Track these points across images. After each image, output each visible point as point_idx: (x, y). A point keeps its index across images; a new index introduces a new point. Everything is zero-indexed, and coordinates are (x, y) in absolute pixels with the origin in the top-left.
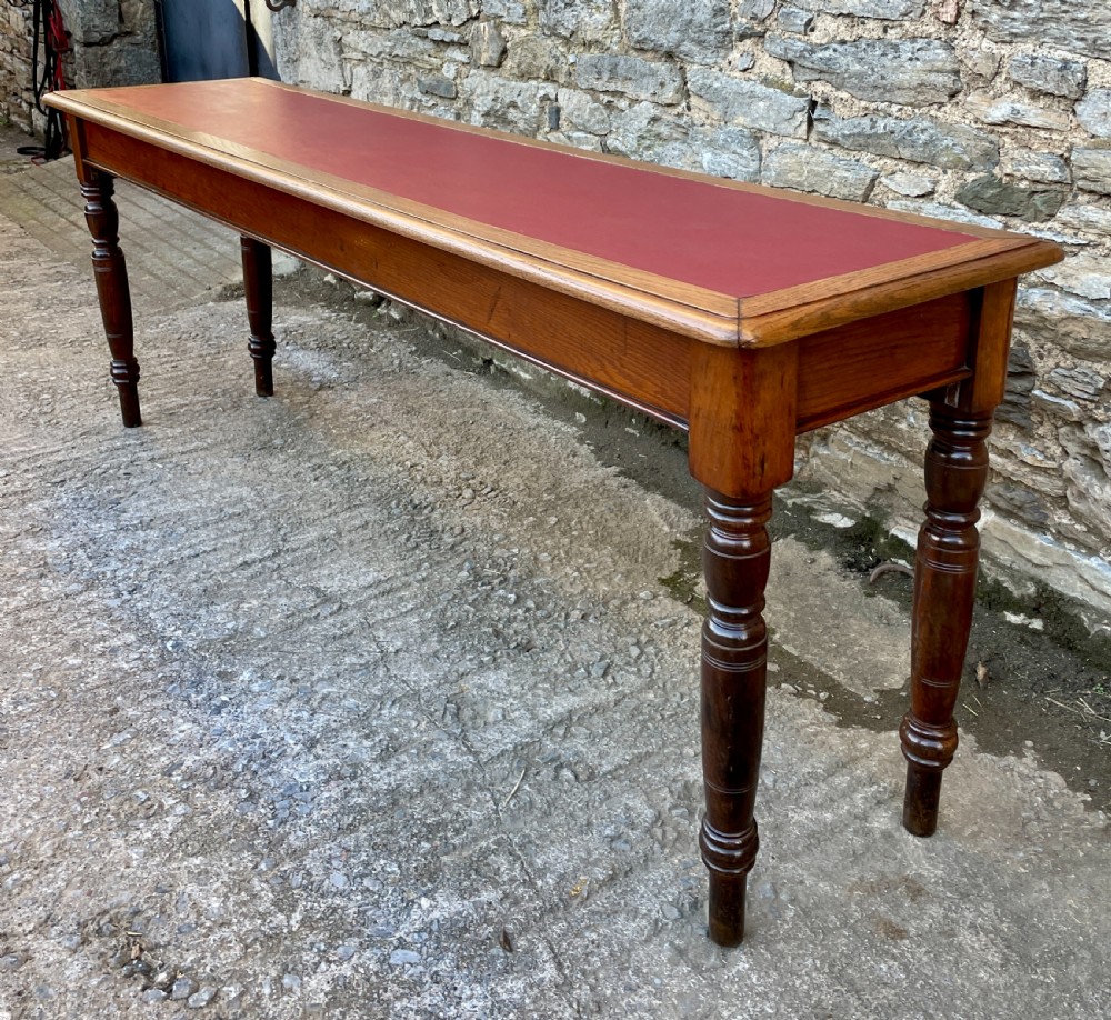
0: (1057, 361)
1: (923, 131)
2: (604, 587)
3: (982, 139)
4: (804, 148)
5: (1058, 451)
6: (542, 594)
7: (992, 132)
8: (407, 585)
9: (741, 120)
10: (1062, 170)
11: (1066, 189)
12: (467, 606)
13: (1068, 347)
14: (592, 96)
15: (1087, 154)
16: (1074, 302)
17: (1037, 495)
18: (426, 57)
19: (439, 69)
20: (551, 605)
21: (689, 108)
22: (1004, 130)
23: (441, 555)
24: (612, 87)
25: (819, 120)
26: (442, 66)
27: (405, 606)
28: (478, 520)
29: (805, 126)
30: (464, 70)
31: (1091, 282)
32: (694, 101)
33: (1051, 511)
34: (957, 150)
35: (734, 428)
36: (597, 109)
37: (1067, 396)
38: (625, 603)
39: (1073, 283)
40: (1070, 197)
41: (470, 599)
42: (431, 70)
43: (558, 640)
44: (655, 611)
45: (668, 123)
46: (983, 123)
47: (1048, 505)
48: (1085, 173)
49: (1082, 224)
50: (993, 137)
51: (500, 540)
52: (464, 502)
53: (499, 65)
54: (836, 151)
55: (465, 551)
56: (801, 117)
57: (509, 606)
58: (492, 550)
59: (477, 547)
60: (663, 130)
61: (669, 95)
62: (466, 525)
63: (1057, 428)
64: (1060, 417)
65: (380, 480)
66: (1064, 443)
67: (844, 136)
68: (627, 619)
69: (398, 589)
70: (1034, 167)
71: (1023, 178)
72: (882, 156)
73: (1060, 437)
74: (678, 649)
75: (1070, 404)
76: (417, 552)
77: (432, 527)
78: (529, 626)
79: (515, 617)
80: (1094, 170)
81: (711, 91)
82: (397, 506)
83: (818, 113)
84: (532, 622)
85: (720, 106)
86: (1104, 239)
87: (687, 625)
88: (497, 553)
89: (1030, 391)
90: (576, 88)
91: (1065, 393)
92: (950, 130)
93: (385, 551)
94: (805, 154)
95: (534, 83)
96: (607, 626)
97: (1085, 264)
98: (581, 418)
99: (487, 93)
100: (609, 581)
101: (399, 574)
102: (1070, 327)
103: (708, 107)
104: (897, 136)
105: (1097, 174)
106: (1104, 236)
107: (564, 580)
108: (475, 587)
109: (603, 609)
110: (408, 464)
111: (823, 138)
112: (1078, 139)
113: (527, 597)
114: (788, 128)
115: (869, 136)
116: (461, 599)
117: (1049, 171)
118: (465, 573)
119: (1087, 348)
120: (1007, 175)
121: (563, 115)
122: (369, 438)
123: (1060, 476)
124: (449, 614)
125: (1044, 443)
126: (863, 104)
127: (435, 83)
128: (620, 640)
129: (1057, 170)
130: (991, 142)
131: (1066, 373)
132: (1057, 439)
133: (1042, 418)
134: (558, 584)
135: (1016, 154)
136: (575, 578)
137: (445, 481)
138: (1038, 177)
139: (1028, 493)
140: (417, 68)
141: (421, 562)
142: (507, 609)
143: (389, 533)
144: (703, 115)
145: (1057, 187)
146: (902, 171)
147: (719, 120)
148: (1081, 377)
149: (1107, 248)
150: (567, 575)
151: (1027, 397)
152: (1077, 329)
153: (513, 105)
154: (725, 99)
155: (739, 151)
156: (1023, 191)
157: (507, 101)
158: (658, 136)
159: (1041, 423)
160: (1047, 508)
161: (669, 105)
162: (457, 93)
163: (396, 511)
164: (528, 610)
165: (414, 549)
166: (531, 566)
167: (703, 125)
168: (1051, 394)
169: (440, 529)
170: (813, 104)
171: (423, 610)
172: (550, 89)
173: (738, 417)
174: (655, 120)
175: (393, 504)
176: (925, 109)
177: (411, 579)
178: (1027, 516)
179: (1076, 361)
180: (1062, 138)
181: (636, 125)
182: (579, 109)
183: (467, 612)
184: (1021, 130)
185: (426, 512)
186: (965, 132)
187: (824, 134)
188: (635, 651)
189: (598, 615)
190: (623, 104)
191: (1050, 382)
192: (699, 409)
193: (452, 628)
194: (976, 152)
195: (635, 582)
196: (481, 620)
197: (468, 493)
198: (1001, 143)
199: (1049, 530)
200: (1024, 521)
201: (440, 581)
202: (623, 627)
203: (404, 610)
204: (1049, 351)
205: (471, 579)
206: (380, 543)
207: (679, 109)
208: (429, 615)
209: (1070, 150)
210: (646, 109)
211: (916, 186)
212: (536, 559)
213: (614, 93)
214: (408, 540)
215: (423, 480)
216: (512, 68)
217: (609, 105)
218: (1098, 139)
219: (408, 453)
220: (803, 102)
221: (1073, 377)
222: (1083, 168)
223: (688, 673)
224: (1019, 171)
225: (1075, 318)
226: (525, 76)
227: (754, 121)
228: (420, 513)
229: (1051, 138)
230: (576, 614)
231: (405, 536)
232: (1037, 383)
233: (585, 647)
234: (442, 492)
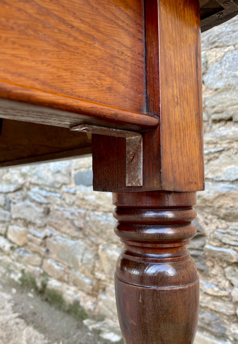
0: (216, 225)
5: (227, 284)
13: (222, 215)
15: (215, 98)
16: (222, 185)
17: (218, 315)
31: (229, 171)
33: (227, 325)
37: (227, 246)
39: (219, 174)
40: (208, 129)
47: (225, 321)
49: (218, 140)
63: (223, 268)
64: (225, 261)
66: (230, 278)
73: (227, 274)
75: (230, 251)
80: (220, 106)
86: (232, 145)
89: (203, 246)
91: (225, 244)
97: (224, 161)
98: (14, 291)
102: (221, 202)
105: (222, 107)
106: (233, 142)
119: (234, 213)
123: (231, 301)
125: (217, 279)
131: (224, 231)
132: (225, 276)
133: (213, 262)
139: (212, 314)
148: (233, 232)
149: (236, 149)
151: (202, 250)
152: (226, 202)
159: (213, 267)
160: (225, 323)
168: (216, 246)
178: (214, 330)
179: (228, 223)
191: (215, 239)
199: (228, 338)
200: (212, 334)
204: (211, 220)
218: (219, 90)
221: (228, 233)
222: (213, 107)
225: (224, 195)
232: (207, 241)
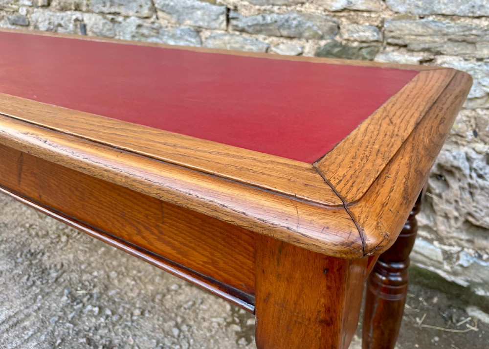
1: (294, 19)
2: (150, 288)
3: (328, 21)
4: (225, 35)
6: (114, 302)
7: (334, 16)
8: (28, 316)
9: (188, 22)
10: (378, 34)
11: (380, 44)
12: (68, 324)
14: (103, 16)
15: (394, 23)
18: (10, 5)
19: (17, 11)
20: (121, 310)
21: (157, 18)
22: (342, 14)
23: (49, 287)
24: (113, 10)
25: (234, 18)
26: (19, 9)
27: (27, 334)
28: (71, 256)
29: (225, 23)
30: (30, 9)
32: (160, 14)
34: (315, 28)
35: (321, 322)
36: (106, 23)
38: (164, 296)
40: (381, 49)
41: (70, 316)
42: (13, 12)
43: (128, 337)
44: (181, 298)
45: (147, 28)
46: (329, 11)
48: (393, 34)
50: (335, 19)
51: (86, 268)
52: (62, 245)
53: (49, 5)
54: (244, 35)
55: (65, 281)
56: (223, 18)
57: (96, 317)
58: (81, 277)
59: (72, 276)
60: (145, 31)
61: (145, 12)
62: (64, 262)
65: (10, 240)
67: (249, 26)
68: (167, 307)
69: (22, 320)
70: (362, 34)
71: (355, 40)
72: (270, 36)
74: (200, 323)
76: (34, 288)
77: (43, 267)
78: (109, 330)
79: (100, 325)
80: (398, 32)
81: (169, 7)
82: (21, 256)
83: (232, 14)
84: (111, 327)
85: (175, 16)
87: (202, 303)
88: (84, 278)
90: (93, 12)
92: (310, 17)
93: (13, 291)
94: (227, 38)
95: (69, 13)
96: (156, 316)
99: (45, 20)
100: (152, 282)
101: (22, 308)
103: (168, 17)
104: (279, 23)
105: (400, 34)
107: (127, 288)
108: (72, 306)
109: (152, 304)
110: (27, 225)
111: (236, 28)
112: (386, 15)
113: (106, 306)
114: (215, 24)
115: (263, 25)
116: (64, 319)
117: (370, 35)
118: (65, 298)
120: (346, 40)
121: (88, 28)
122: (4, 212)
124: (56, 333)
126: (257, 7)
127: (16, 19)
128: (166, 325)
129: (375, 34)
130: (334, 22)
134: (123, 292)
135: (350, 27)
136: (133, 285)
137: (50, 232)
138: (364, 39)
140: (7, 12)
141: (36, 295)
142: (94, 320)
143: (16, 277)
144: (166, 22)
145: (375, 44)
146: (283, 43)
147: (175, 24)
150: (128, 284)
153: (60, 25)
154: (177, 11)
155: (189, 39)
156: (355, 48)
157: (56, 23)
158: (143, 35)
161: (147, 18)
162: (29, 22)
163: (20, 260)
164: (107, 317)
165: (31, 286)
166: (106, 282)
167: (167, 27)
169: (48, 267)
170: (228, 10)
171: (39, 334)
172: (78, 15)
173: (328, 310)
174: (139, 26)
175: (18, 255)
176: (293, 7)
177: (30, 311)
180: (377, 15)
181: (129, 30)
182: (96, 24)
183: (68, 328)
184: (352, 13)
185: (39, 257)
186: (319, 17)
187: (236, 26)
188: (176, 332)
189: (150, 309)
190: (120, 19)
192: (269, 295)
193: (59, 345)
194: (326, 29)
195: (168, 279)
196: (77, 334)
197: (64, 238)
198: (340, 22)
201: (49, 309)
202: (166, 315)
203: (26, 337)
205: (69, 301)
206: (10, 286)
207: (152, 20)
208: (43, 338)
209: (383, 22)
210: (134, 20)
211: (292, 50)
212: (108, 277)
213: (115, 14)
214: (28, 279)
215: (37, 235)
216: (56, 6)
217: (112, 20)
218: (400, 15)
219: (27, 218)
220: (223, 9)
222: (391, 32)
223: (209, 340)
224: (352, 36)
226: (63, 9)
227: (196, 22)
228: (35, 258)
229: (370, 17)
230: (137, 312)
231: (26, 277)
233: (145, 338)
234: (48, 241)
